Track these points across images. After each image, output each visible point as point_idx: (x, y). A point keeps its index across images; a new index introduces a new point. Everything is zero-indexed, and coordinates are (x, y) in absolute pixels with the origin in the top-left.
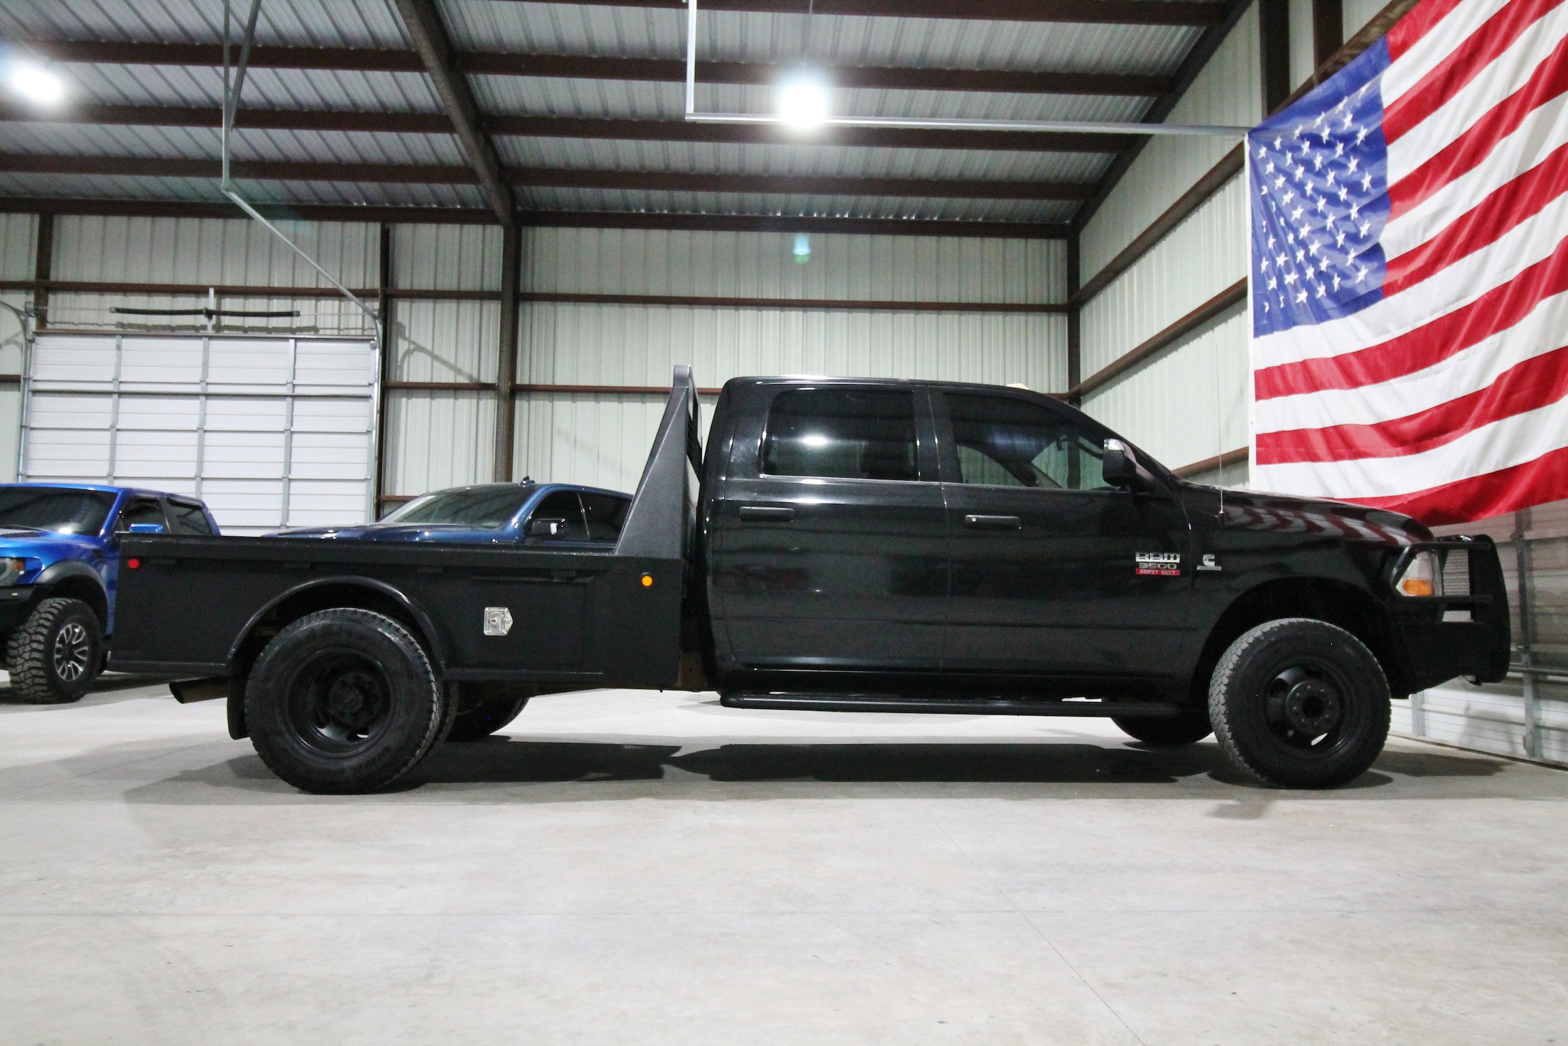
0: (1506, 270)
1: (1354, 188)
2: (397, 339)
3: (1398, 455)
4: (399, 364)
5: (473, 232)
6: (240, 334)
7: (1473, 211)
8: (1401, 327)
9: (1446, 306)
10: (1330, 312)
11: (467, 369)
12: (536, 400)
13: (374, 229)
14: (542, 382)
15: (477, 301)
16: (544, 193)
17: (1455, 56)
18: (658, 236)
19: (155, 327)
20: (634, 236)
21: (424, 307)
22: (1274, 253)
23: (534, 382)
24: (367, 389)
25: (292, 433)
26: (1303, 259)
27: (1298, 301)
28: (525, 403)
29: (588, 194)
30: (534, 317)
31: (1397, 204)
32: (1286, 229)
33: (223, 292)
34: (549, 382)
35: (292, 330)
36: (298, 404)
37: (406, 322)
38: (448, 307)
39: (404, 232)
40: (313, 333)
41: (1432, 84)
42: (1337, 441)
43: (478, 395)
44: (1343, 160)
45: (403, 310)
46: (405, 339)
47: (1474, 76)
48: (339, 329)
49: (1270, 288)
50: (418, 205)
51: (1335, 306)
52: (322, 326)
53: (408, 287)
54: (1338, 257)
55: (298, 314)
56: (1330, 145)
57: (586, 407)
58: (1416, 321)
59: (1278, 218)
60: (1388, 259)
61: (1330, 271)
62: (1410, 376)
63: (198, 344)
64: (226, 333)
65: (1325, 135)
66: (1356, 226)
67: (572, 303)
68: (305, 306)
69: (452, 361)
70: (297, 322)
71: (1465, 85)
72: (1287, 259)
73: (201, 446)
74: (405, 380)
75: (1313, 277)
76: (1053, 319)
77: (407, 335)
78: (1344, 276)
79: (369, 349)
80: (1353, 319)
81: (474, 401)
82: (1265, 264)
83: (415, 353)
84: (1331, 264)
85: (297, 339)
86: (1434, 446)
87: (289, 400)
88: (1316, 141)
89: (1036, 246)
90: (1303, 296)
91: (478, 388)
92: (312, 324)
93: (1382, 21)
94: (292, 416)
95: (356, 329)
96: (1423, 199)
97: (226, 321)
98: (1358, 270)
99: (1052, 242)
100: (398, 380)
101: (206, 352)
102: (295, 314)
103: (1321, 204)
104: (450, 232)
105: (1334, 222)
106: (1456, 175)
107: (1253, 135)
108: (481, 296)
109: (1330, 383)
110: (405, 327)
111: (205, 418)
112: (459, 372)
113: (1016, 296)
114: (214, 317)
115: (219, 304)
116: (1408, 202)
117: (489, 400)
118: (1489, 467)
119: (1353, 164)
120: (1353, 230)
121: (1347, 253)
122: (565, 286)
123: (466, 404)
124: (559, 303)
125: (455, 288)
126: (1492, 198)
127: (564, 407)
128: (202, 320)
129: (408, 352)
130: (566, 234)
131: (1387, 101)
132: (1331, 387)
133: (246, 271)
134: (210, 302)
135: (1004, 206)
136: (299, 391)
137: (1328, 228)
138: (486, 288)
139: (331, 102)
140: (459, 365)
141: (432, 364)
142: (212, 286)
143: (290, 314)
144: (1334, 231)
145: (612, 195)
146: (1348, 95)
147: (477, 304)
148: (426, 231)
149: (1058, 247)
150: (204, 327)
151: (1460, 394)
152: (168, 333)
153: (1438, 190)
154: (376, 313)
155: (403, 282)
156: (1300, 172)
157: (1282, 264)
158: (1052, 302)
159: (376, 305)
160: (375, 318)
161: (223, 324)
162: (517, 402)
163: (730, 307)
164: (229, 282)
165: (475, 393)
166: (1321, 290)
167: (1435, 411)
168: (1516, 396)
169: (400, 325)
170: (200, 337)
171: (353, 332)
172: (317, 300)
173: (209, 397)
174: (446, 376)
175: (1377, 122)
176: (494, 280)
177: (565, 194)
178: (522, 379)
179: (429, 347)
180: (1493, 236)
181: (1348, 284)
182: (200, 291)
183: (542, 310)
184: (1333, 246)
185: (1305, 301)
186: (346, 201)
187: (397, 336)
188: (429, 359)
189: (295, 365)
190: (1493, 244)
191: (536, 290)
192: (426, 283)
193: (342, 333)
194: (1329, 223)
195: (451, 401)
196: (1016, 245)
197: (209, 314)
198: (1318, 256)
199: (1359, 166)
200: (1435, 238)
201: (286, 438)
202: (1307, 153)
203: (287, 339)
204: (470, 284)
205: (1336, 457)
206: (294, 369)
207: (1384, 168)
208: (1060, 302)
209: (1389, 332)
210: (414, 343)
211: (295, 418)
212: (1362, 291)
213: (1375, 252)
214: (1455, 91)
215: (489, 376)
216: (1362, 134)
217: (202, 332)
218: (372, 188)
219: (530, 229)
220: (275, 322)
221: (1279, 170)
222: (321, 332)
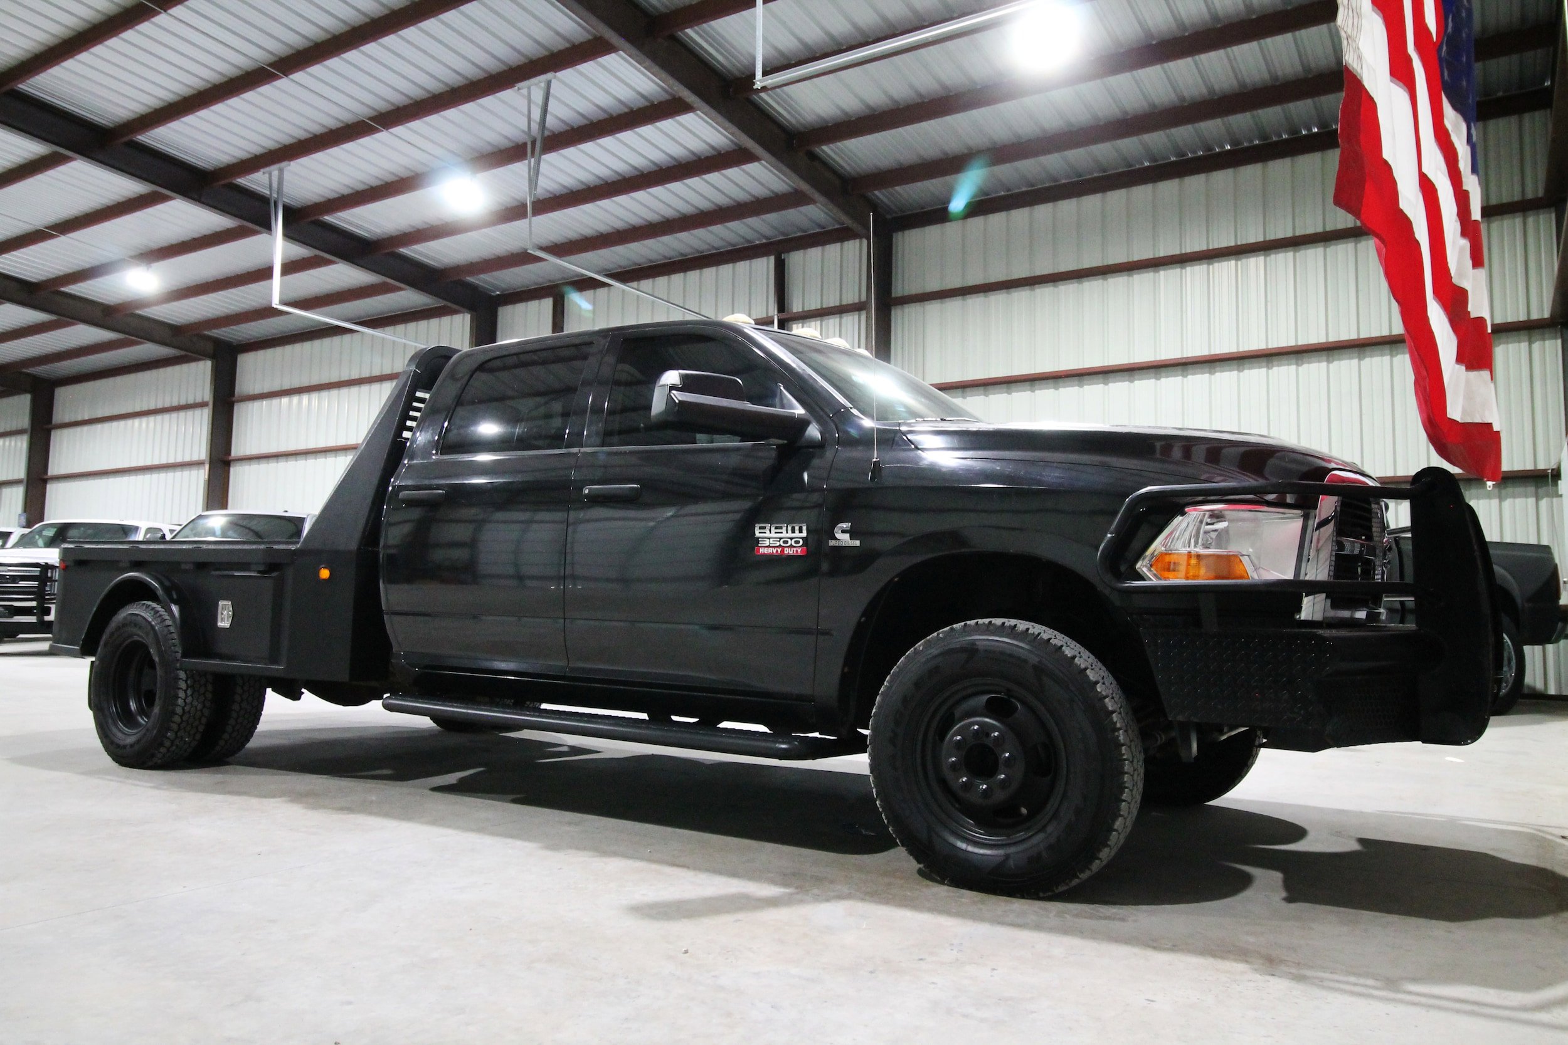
5: (852, 247)
13: (768, 262)
15: (856, 313)
16: (897, 196)
20: (997, 220)
29: (937, 187)
30: (903, 319)
38: (832, 323)
39: (796, 259)
50: (802, 231)
53: (801, 309)
67: (939, 301)
104: (833, 250)
108: (858, 308)
122: (932, 285)
124: (927, 302)
125: (837, 304)
130: (932, 232)
147: (856, 316)
148: (814, 253)
149: (1536, 122)
155: (797, 305)
158: (1528, 198)
177: (915, 192)
183: (911, 311)
186: (748, 241)
191: (906, 293)
192: (814, 304)
204: (851, 296)
218: (757, 225)
219: (900, 234)
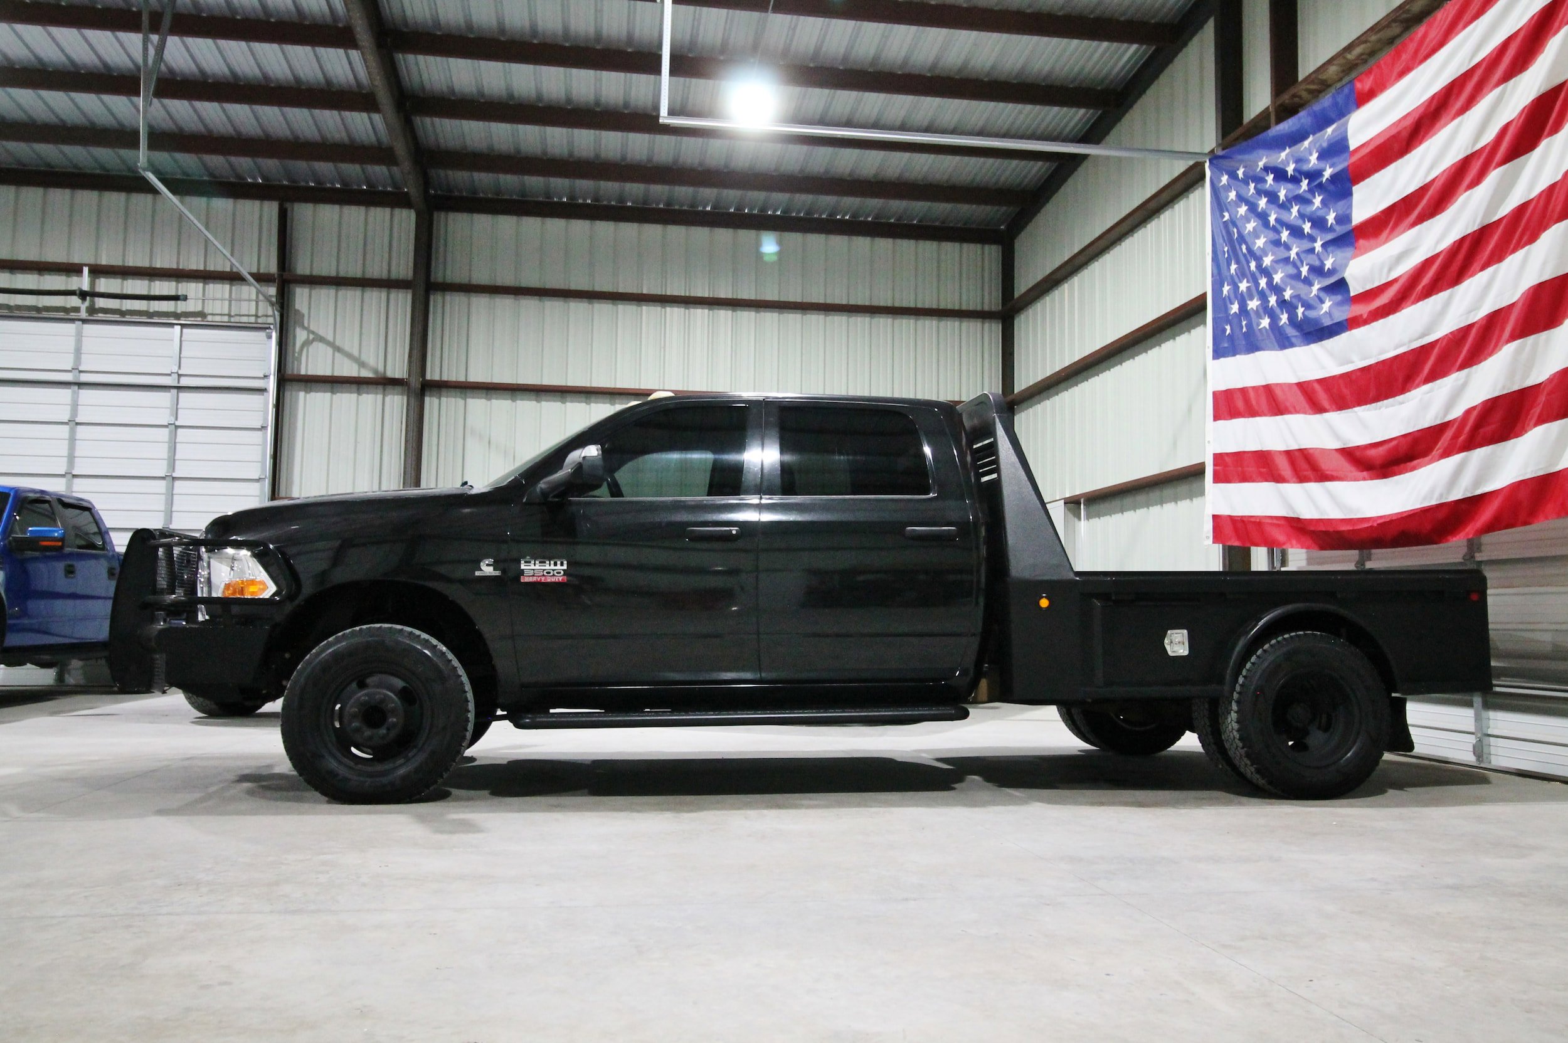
0: (1470, 312)
1: (1319, 223)
2: (294, 330)
3: (1364, 479)
4: (296, 355)
5: (380, 215)
6: (117, 317)
7: (1438, 255)
8: (1365, 359)
9: (1410, 341)
10: (1294, 340)
11: (372, 361)
12: (447, 397)
13: (271, 209)
14: (453, 378)
15: (383, 289)
16: (460, 178)
17: (1421, 110)
18: (580, 227)
19: (19, 308)
20: (556, 226)
21: (325, 294)
22: (1237, 280)
23: (445, 378)
24: (262, 381)
25: (177, 427)
26: (1265, 287)
27: (1261, 327)
28: (435, 401)
29: (509, 181)
30: (445, 308)
31: (1362, 242)
32: (1248, 256)
33: (97, 271)
34: (462, 379)
35: (177, 316)
36: (184, 396)
37: (305, 311)
38: (351, 295)
39: (304, 213)
40: (200, 320)
41: (1399, 133)
42: (1303, 465)
43: (384, 390)
44: (1309, 196)
45: (301, 297)
46: (304, 328)
47: (1439, 130)
48: (229, 315)
49: (1232, 312)
50: (320, 184)
51: (1297, 334)
52: (210, 312)
53: (307, 272)
54: (1302, 289)
55: (185, 298)
56: (1295, 180)
57: (501, 405)
58: (1381, 353)
59: (1240, 245)
60: (1352, 294)
61: (1294, 301)
62: (1374, 405)
63: (70, 328)
64: (101, 316)
65: (1290, 169)
66: (1320, 259)
67: (488, 295)
68: (192, 289)
69: (356, 353)
70: (181, 307)
71: (1431, 137)
72: (1249, 285)
73: (72, 440)
74: (303, 372)
75: (1275, 305)
76: (987, 325)
77: (306, 325)
78: (1308, 306)
79: (265, 338)
80: (1316, 348)
81: (380, 397)
82: (1226, 289)
83: (315, 344)
84: (1295, 294)
85: (183, 326)
86: (1400, 473)
87: (175, 391)
88: (1280, 175)
89: (971, 251)
90: (1265, 322)
91: (384, 383)
92: (199, 309)
93: (1341, 61)
94: (177, 409)
95: (248, 316)
96: (1387, 240)
97: (101, 303)
98: (1322, 302)
99: (987, 247)
100: (295, 373)
101: (79, 337)
102: (181, 298)
103: (1285, 235)
104: (354, 214)
105: (1297, 254)
106: (1421, 220)
107: (1215, 162)
108: (388, 284)
109: (1294, 408)
110: (303, 316)
111: (77, 410)
112: (362, 365)
113: (949, 301)
114: (88, 298)
115: (92, 284)
116: (1373, 242)
117: (396, 397)
118: (1457, 495)
119: (1318, 200)
120: (1317, 263)
121: (1311, 284)
122: (481, 277)
123: (370, 400)
124: (473, 294)
125: (359, 275)
126: (1456, 244)
127: (477, 405)
128: (74, 301)
129: (307, 343)
130: (482, 222)
131: (1353, 144)
132: (1297, 412)
133: (124, 250)
134: (84, 282)
135: (941, 209)
136: (184, 382)
137: (1292, 259)
138: (394, 275)
139: (240, 73)
140: (364, 358)
141: (334, 355)
142: (86, 265)
143: (176, 298)
144: (1299, 263)
145: (534, 182)
146: (1314, 134)
147: (383, 294)
148: (328, 213)
149: (993, 252)
150: (77, 310)
151: (1426, 425)
152: (34, 314)
153: (1404, 231)
154: (274, 299)
155: (302, 267)
156: (1263, 203)
157: (1245, 290)
158: (986, 308)
159: (272, 291)
160: (272, 304)
161: (97, 306)
162: (427, 399)
163: (656, 304)
164: (104, 261)
165: (380, 388)
166: (1284, 318)
167: (1401, 439)
168: (1482, 431)
169: (297, 312)
170: (72, 320)
171: (244, 319)
172: (205, 284)
173: (82, 387)
174: (348, 369)
175: (1342, 164)
176: (404, 268)
177: (483, 179)
178: (432, 374)
179: (330, 338)
180: (1457, 280)
181: (1312, 314)
182: (73, 269)
183: (455, 302)
184: (1297, 276)
185: (1268, 327)
186: (240, 176)
187: (295, 323)
188: (330, 350)
189: (180, 353)
190: (1456, 288)
191: (448, 280)
192: (326, 268)
193: (233, 320)
194: (1293, 254)
195: (354, 396)
196: (950, 249)
197: (83, 295)
198: (1283, 286)
199: (1322, 201)
200: (1400, 276)
201: (170, 432)
202: (1270, 184)
203: (172, 325)
205: (1302, 479)
206: (180, 357)
207: (1350, 206)
208: (993, 309)
209: (1352, 362)
210: (313, 333)
211: (179, 411)
212: (1327, 322)
213: (1340, 286)
214: (1420, 143)
215: (398, 368)
216: (1328, 173)
217: (73, 315)
218: (271, 164)
219: (443, 215)
220: (156, 306)
221: (1241, 199)
222: (210, 318)
